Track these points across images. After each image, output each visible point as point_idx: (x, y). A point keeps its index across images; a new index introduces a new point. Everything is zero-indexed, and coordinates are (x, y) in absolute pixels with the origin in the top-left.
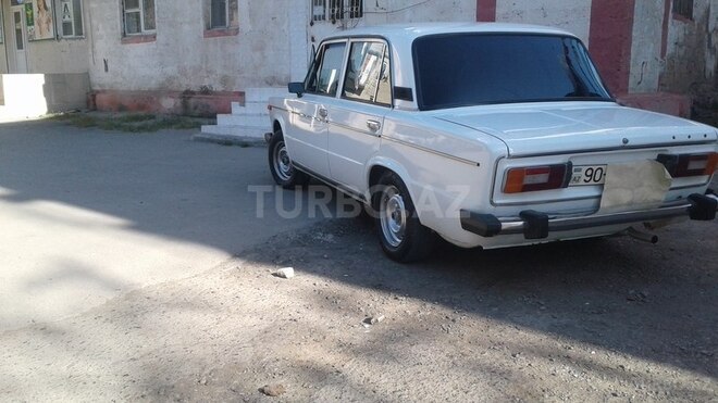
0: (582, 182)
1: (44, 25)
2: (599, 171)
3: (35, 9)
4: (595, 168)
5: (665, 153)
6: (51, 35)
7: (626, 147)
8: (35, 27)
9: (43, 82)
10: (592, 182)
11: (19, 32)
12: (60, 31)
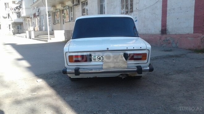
0: (97, 60)
1: (67, 18)
2: (102, 58)
3: (66, 14)
4: (100, 56)
5: (125, 53)
6: (68, 21)
7: (108, 50)
8: (66, 19)
9: (64, 32)
10: (100, 60)
11: (63, 20)
12: (71, 20)
